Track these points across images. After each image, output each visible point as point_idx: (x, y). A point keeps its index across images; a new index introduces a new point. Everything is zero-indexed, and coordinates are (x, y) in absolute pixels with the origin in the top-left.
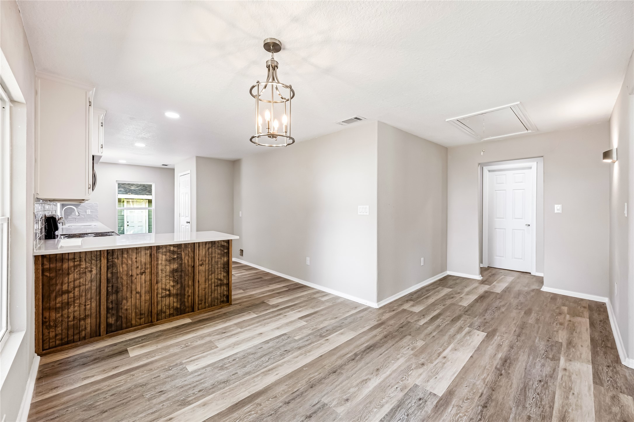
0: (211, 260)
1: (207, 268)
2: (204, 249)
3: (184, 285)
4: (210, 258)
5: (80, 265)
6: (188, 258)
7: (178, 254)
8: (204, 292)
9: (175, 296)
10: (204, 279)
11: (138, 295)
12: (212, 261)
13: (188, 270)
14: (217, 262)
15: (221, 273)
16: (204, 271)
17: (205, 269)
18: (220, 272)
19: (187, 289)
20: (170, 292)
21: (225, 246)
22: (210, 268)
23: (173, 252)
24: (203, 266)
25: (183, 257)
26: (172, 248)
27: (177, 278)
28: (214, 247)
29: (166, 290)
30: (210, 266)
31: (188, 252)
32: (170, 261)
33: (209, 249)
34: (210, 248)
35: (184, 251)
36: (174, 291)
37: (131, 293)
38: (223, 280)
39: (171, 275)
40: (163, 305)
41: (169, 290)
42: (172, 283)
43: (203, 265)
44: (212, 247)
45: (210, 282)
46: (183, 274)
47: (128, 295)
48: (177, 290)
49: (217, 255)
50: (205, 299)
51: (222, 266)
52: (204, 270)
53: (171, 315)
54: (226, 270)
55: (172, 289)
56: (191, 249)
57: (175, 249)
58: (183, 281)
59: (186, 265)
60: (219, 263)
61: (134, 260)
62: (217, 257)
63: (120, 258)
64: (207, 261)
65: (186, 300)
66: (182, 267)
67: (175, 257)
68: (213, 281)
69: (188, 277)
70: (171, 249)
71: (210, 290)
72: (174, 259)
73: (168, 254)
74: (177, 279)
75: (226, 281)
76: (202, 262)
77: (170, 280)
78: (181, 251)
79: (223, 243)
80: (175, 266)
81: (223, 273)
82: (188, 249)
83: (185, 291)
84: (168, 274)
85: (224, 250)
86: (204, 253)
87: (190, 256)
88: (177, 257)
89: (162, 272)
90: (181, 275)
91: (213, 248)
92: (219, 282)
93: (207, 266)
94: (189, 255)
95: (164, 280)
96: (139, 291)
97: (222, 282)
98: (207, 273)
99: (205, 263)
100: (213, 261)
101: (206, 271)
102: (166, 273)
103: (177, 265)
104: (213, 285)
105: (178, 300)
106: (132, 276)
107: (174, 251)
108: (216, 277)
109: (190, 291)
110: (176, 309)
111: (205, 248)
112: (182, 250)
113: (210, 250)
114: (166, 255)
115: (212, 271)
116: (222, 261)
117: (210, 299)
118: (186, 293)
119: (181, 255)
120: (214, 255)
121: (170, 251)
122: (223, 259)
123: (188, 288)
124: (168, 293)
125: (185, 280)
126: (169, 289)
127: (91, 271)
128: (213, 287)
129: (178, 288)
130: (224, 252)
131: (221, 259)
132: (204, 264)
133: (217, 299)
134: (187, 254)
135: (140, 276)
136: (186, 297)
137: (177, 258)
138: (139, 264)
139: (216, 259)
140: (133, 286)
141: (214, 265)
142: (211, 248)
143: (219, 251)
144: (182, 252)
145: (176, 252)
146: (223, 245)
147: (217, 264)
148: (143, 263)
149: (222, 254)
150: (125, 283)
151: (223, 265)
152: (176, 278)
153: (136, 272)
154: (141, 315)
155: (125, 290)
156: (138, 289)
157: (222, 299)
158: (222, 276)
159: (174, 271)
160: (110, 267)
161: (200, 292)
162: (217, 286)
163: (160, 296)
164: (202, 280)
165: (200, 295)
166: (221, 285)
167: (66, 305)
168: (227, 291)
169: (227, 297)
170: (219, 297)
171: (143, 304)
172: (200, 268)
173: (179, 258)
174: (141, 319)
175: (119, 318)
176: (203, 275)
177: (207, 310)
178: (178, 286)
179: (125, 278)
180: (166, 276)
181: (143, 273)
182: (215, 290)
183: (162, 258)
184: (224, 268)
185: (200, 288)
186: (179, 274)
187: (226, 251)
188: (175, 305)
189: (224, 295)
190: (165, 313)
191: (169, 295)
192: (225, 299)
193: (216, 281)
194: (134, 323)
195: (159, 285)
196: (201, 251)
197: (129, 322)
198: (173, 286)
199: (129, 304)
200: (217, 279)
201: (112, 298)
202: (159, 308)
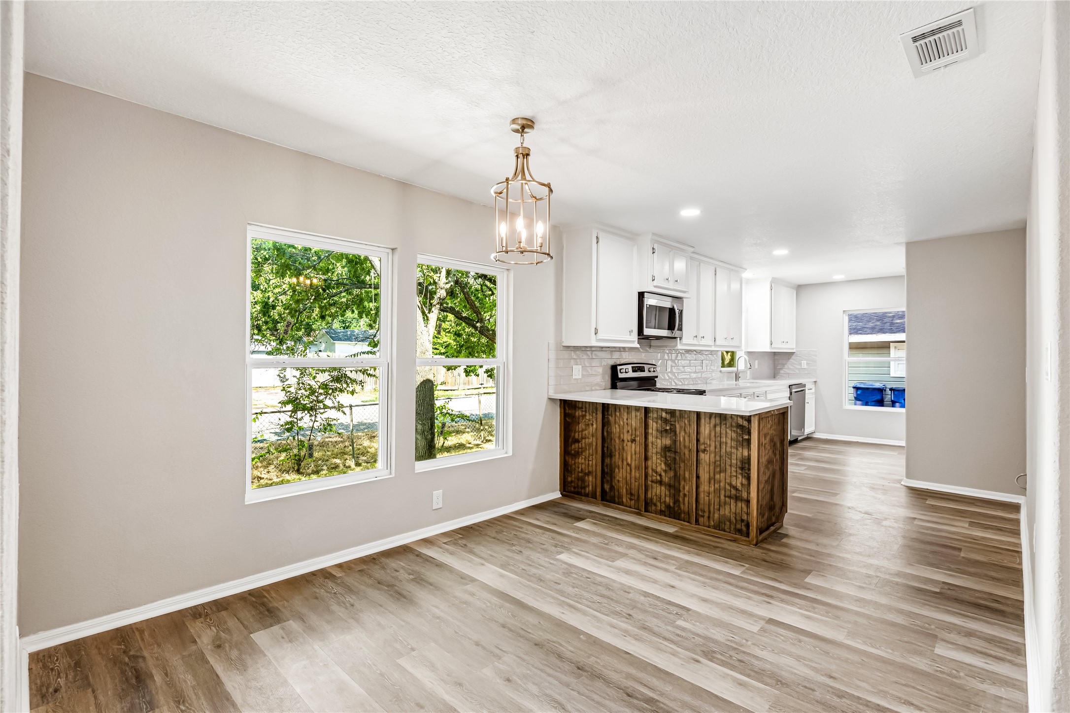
0: (718, 446)
1: (712, 459)
2: (707, 425)
3: (678, 475)
4: (718, 444)
5: (585, 415)
6: (684, 434)
7: (671, 424)
8: (707, 498)
9: (667, 487)
10: (707, 476)
11: (628, 468)
12: (722, 449)
13: (684, 454)
14: (729, 454)
15: (736, 476)
16: (708, 463)
17: (710, 460)
18: (734, 474)
19: (682, 483)
20: (661, 478)
21: (745, 427)
22: (718, 461)
23: (665, 421)
24: (707, 454)
25: (678, 430)
26: (664, 414)
27: (670, 460)
28: (724, 424)
29: (656, 472)
30: (718, 458)
31: (684, 425)
32: (663, 432)
33: (715, 426)
34: (718, 425)
35: (678, 422)
36: (666, 479)
37: (623, 462)
38: (739, 491)
39: (662, 454)
40: (654, 494)
41: (660, 475)
42: (663, 466)
43: (706, 452)
44: (721, 424)
45: (717, 486)
46: (677, 458)
47: (620, 463)
48: (670, 478)
49: (729, 441)
50: (709, 512)
51: (739, 463)
52: (708, 461)
53: (662, 513)
54: (746, 473)
55: (663, 474)
56: (688, 421)
57: (668, 417)
58: (678, 469)
59: (682, 444)
60: (734, 457)
61: (625, 420)
62: (729, 445)
63: (614, 416)
64: (712, 448)
65: (681, 499)
66: (676, 446)
67: (668, 428)
68: (722, 484)
69: (683, 464)
70: (663, 416)
71: (717, 500)
72: (666, 430)
73: (660, 421)
74: (669, 462)
76: (705, 447)
77: (661, 461)
78: (675, 422)
79: (740, 421)
80: (667, 442)
81: (740, 476)
82: (684, 421)
83: (680, 485)
84: (659, 450)
85: (743, 434)
86: (707, 432)
87: (687, 432)
88: (671, 429)
89: (652, 446)
90: (675, 459)
91: (723, 427)
92: (733, 492)
93: (712, 455)
94: (686, 429)
95: (654, 458)
96: (630, 463)
97: (739, 493)
98: (712, 468)
99: (710, 450)
100: (723, 450)
101: (711, 465)
102: (656, 448)
103: (669, 442)
104: (723, 493)
105: (671, 495)
106: (623, 440)
107: (666, 419)
108: (728, 481)
109: (687, 488)
110: (668, 507)
111: (710, 423)
112: (676, 419)
113: (718, 429)
114: (657, 423)
115: (721, 467)
116: (739, 455)
117: (716, 516)
118: (681, 489)
119: (675, 426)
120: (724, 440)
121: (662, 417)
122: (741, 451)
123: (684, 481)
124: (658, 478)
125: (680, 467)
126: (660, 473)
127: (592, 425)
128: (722, 497)
129: (671, 476)
130: (743, 438)
131: (737, 449)
132: (707, 451)
133: (730, 521)
134: (683, 429)
135: (630, 443)
136: (681, 494)
137: (669, 431)
138: (629, 428)
139: (727, 448)
140: (624, 455)
141: (724, 458)
142: (719, 426)
143: (734, 435)
144: (677, 422)
145: (669, 421)
146: (740, 425)
147: (730, 457)
148: (633, 427)
149: (739, 441)
150: (617, 447)
151: (740, 462)
152: (668, 461)
153: (627, 437)
154: (631, 494)
155: (617, 456)
156: (629, 460)
157: (738, 526)
158: (738, 481)
159: (666, 449)
160: (605, 424)
161: (702, 495)
162: (730, 497)
163: (650, 479)
164: (704, 476)
165: (702, 501)
166: (737, 498)
167: (577, 454)
168: (748, 514)
169: (748, 526)
170: (733, 519)
171: (633, 481)
172: (702, 455)
173: (673, 431)
174: (631, 500)
175: (612, 488)
176: (707, 469)
177: (710, 532)
178: (672, 474)
179: (617, 441)
180: (657, 453)
181: (633, 441)
182: (725, 503)
183: (653, 426)
184: (742, 469)
185: (701, 489)
186: (673, 455)
187: (746, 437)
188: (667, 499)
189: (742, 521)
190: (655, 505)
191: (661, 482)
192: (744, 528)
193: (728, 487)
194: (624, 500)
195: (650, 463)
196: (702, 429)
197: (620, 497)
198: (665, 471)
199: (621, 475)
200: (730, 485)
201: (607, 461)
202: (649, 495)
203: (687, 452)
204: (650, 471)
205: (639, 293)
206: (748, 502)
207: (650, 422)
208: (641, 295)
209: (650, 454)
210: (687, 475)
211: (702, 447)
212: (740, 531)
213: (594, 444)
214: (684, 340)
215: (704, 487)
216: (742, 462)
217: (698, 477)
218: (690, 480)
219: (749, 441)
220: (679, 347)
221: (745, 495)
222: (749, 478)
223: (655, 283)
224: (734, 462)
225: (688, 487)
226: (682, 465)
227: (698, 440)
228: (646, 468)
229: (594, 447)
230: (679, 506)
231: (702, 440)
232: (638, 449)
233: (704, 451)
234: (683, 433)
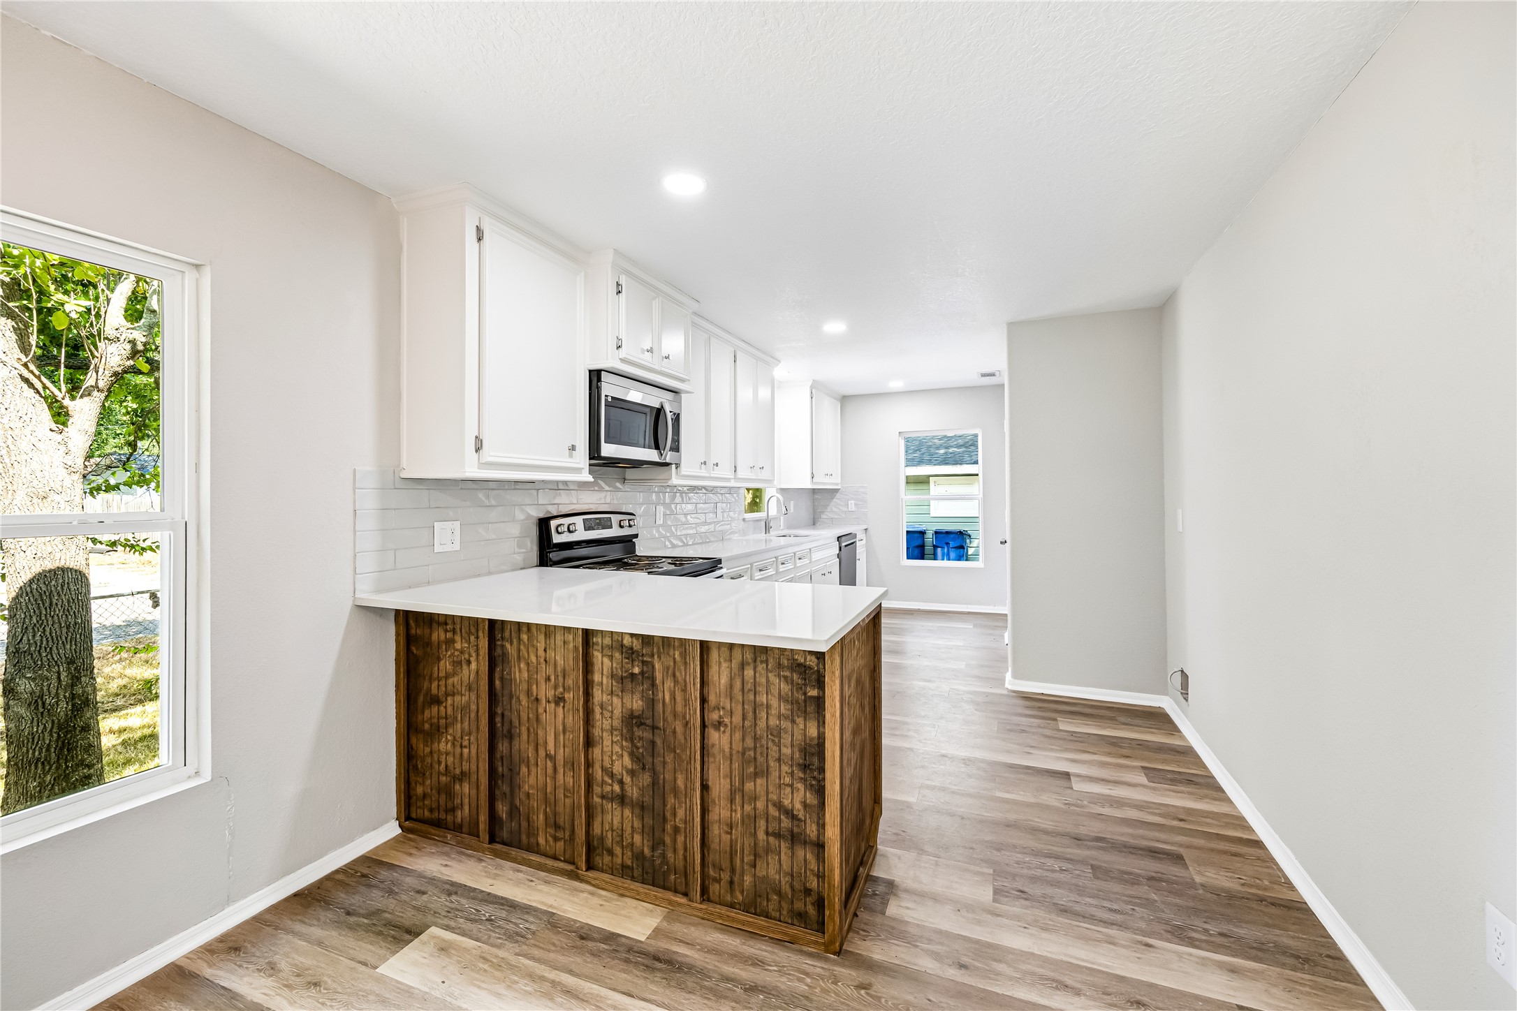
0: (750, 715)
1: (738, 746)
2: (725, 665)
3: (661, 782)
4: (748, 708)
5: (453, 641)
6: (672, 685)
7: (643, 662)
8: (726, 838)
9: (637, 811)
10: (725, 784)
11: (549, 764)
12: (758, 722)
13: (674, 732)
14: (775, 733)
15: (792, 786)
16: (728, 754)
17: (731, 748)
18: (788, 780)
19: (671, 800)
20: (622, 789)
21: (810, 668)
22: (750, 749)
23: (630, 653)
24: (724, 732)
25: (659, 676)
27: (643, 746)
28: (762, 662)
29: (612, 776)
30: (749, 742)
31: (672, 664)
32: (625, 681)
33: (742, 666)
34: (748, 664)
35: (659, 657)
36: (633, 792)
37: (537, 750)
38: (799, 820)
39: (625, 731)
40: (607, 827)
41: (621, 782)
42: (627, 760)
43: (722, 729)
44: (755, 661)
45: (748, 808)
46: (659, 742)
47: (531, 753)
48: (642, 789)
49: (774, 702)
50: (733, 870)
51: (797, 755)
52: (727, 750)
53: (625, 871)
54: (814, 778)
55: (627, 779)
56: (681, 654)
57: (636, 644)
58: (659, 768)
59: (668, 710)
60: (786, 739)
61: (541, 652)
62: (774, 712)
63: (515, 641)
64: (737, 719)
65: (668, 840)
66: (656, 714)
67: (636, 670)
68: (760, 805)
69: (672, 755)
70: (625, 642)
71: (748, 842)
72: (633, 675)
73: (617, 655)
74: (641, 750)
75: (815, 833)
76: (720, 717)
77: (622, 748)
78: (653, 656)
80: (637, 704)
81: (800, 786)
82: (671, 653)
83: (665, 805)
84: (617, 723)
85: (805, 685)
86: (724, 680)
87: (680, 679)
88: (642, 673)
89: (602, 713)
90: (653, 743)
91: (761, 667)
92: (786, 823)
93: (738, 736)
94: (678, 674)
95: (607, 742)
96: (552, 753)
97: (798, 826)
98: (736, 765)
99: (731, 722)
100: (762, 724)
101: (734, 757)
102: (611, 717)
103: (640, 703)
104: (762, 824)
105: (646, 830)
106: (537, 699)
107: (632, 649)
108: (774, 797)
109: (681, 813)
110: (639, 857)
111: (731, 661)
112: (655, 650)
113: (749, 672)
114: (611, 658)
115: (758, 763)
116: (798, 736)
117: (748, 879)
118: (668, 815)
119: (653, 667)
120: (763, 699)
121: (622, 646)
122: (802, 726)
123: (675, 796)
124: (617, 788)
125: (664, 763)
126: (620, 777)
127: (469, 662)
128: (761, 835)
129: (645, 784)
130: (805, 694)
131: (793, 722)
132: (726, 725)
133: (779, 893)
134: (670, 672)
135: (553, 705)
136: (668, 827)
137: (640, 677)
138: (550, 671)
139: (771, 718)
140: (541, 733)
141: (764, 742)
142: (752, 666)
143: (785, 688)
144: (656, 657)
145: (638, 655)
146: (800, 665)
147: (777, 740)
148: (559, 669)
149: (797, 702)
150: (524, 716)
151: (800, 751)
152: (638, 748)
153: (545, 691)
154: (557, 826)
155: (524, 736)
156: (551, 747)
157: (799, 905)
158: (797, 798)
159: (633, 721)
160: (495, 661)
161: (715, 830)
162: (778, 835)
163: (597, 790)
164: (720, 786)
165: (714, 845)
166: (795, 839)
167: (436, 731)
168: (821, 876)
169: (820, 904)
170: (786, 888)
171: (560, 795)
172: (713, 736)
173: (648, 677)
174: (556, 839)
175: (514, 811)
176: (724, 768)
177: (734, 920)
178: (646, 779)
179: (524, 702)
180: (612, 729)
181: (559, 700)
182: (768, 850)
183: (603, 664)
184: (805, 767)
185: (713, 816)
186: (647, 735)
187: (813, 693)
188: (637, 839)
189: (808, 892)
190: (611, 852)
191: (622, 799)
192: (812, 911)
193: (773, 812)
194: (541, 840)
195: (597, 752)
196: (714, 670)
197: (532, 832)
198: (632, 773)
199: (532, 780)
200: (779, 806)
201: (502, 747)
202: (597, 830)
203: (679, 729)
204: (598, 773)
205: (590, 371)
206: (820, 846)
207: (597, 656)
208: (595, 376)
209: (596, 732)
210: (680, 782)
211: (714, 716)
212: (801, 917)
213: (473, 707)
214: (684, 469)
215: (720, 811)
216: (804, 751)
217: (705, 787)
218: (688, 794)
219: (820, 702)
220: (675, 481)
221: (811, 830)
222: (820, 791)
223: (623, 353)
224: (787, 751)
225: (685, 811)
226: (669, 758)
227: (703, 700)
228: (589, 764)
229: (473, 715)
230: (663, 855)
231: (712, 699)
232: (569, 721)
233: (719, 725)
234: (669, 684)
